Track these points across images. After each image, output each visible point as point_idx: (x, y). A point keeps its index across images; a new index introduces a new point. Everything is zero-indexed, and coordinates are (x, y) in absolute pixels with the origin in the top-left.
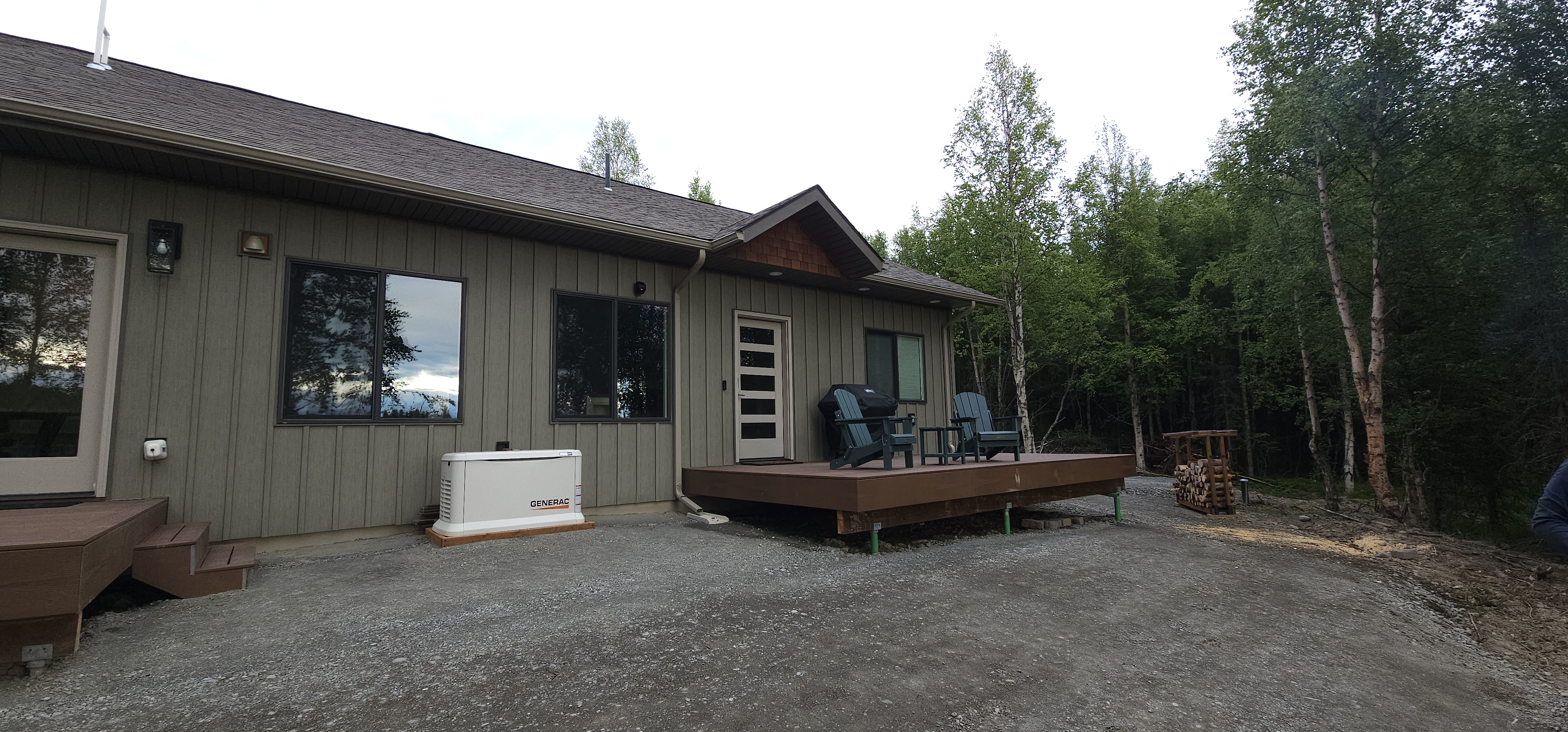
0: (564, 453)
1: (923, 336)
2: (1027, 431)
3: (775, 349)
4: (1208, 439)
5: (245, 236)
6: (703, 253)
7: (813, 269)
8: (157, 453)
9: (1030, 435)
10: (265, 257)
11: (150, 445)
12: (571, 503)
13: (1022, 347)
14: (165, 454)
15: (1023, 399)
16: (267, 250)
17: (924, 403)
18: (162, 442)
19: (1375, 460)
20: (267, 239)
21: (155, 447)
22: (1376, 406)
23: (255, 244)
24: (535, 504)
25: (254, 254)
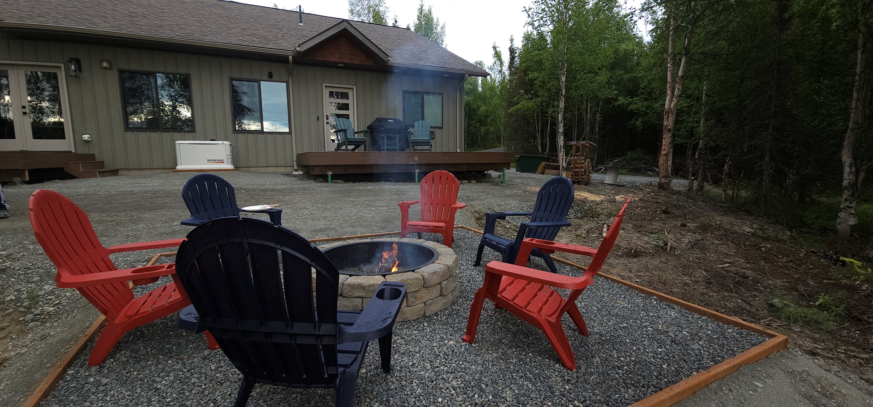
0: (220, 142)
1: (442, 94)
2: (561, 148)
3: (349, 101)
4: (574, 146)
5: (102, 61)
6: (290, 58)
7: (356, 62)
8: (86, 139)
9: (562, 150)
10: (110, 69)
11: (84, 136)
12: (225, 161)
13: (563, 100)
14: (90, 139)
15: (561, 130)
16: (110, 66)
17: (441, 128)
18: (88, 136)
19: (662, 157)
20: (110, 62)
21: (86, 137)
22: (669, 128)
23: (105, 64)
24: (210, 161)
25: (105, 68)
